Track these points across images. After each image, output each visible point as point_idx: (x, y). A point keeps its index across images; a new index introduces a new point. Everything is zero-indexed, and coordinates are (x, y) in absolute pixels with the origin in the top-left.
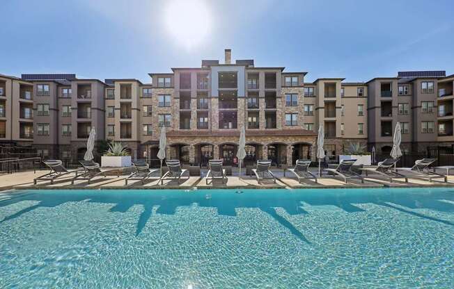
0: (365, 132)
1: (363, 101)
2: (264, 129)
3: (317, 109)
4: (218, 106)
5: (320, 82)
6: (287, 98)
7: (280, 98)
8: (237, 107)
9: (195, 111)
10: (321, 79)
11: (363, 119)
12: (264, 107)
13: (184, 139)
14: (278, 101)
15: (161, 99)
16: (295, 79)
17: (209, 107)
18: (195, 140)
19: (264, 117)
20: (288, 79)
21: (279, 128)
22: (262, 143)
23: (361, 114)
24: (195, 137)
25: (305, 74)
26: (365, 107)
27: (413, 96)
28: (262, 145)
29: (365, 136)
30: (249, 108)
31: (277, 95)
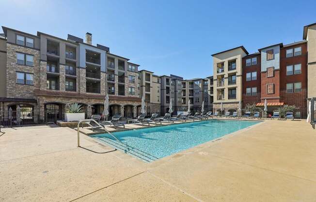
0: (160, 100)
1: (159, 85)
2: (117, 95)
3: (142, 86)
4: (85, 75)
5: (144, 72)
6: (130, 78)
7: (127, 77)
8: (100, 78)
9: (64, 76)
10: (144, 70)
11: (159, 94)
12: (117, 81)
13: (59, 99)
14: (126, 78)
15: (21, 57)
16: (133, 68)
17: (77, 74)
18: (71, 100)
19: (117, 88)
20: (130, 67)
21: (126, 95)
22: (121, 105)
23: (158, 91)
24: (71, 98)
25: (138, 66)
26: (160, 88)
27: (175, 86)
28: (121, 106)
29: (160, 103)
30: (108, 80)
31: (125, 75)
